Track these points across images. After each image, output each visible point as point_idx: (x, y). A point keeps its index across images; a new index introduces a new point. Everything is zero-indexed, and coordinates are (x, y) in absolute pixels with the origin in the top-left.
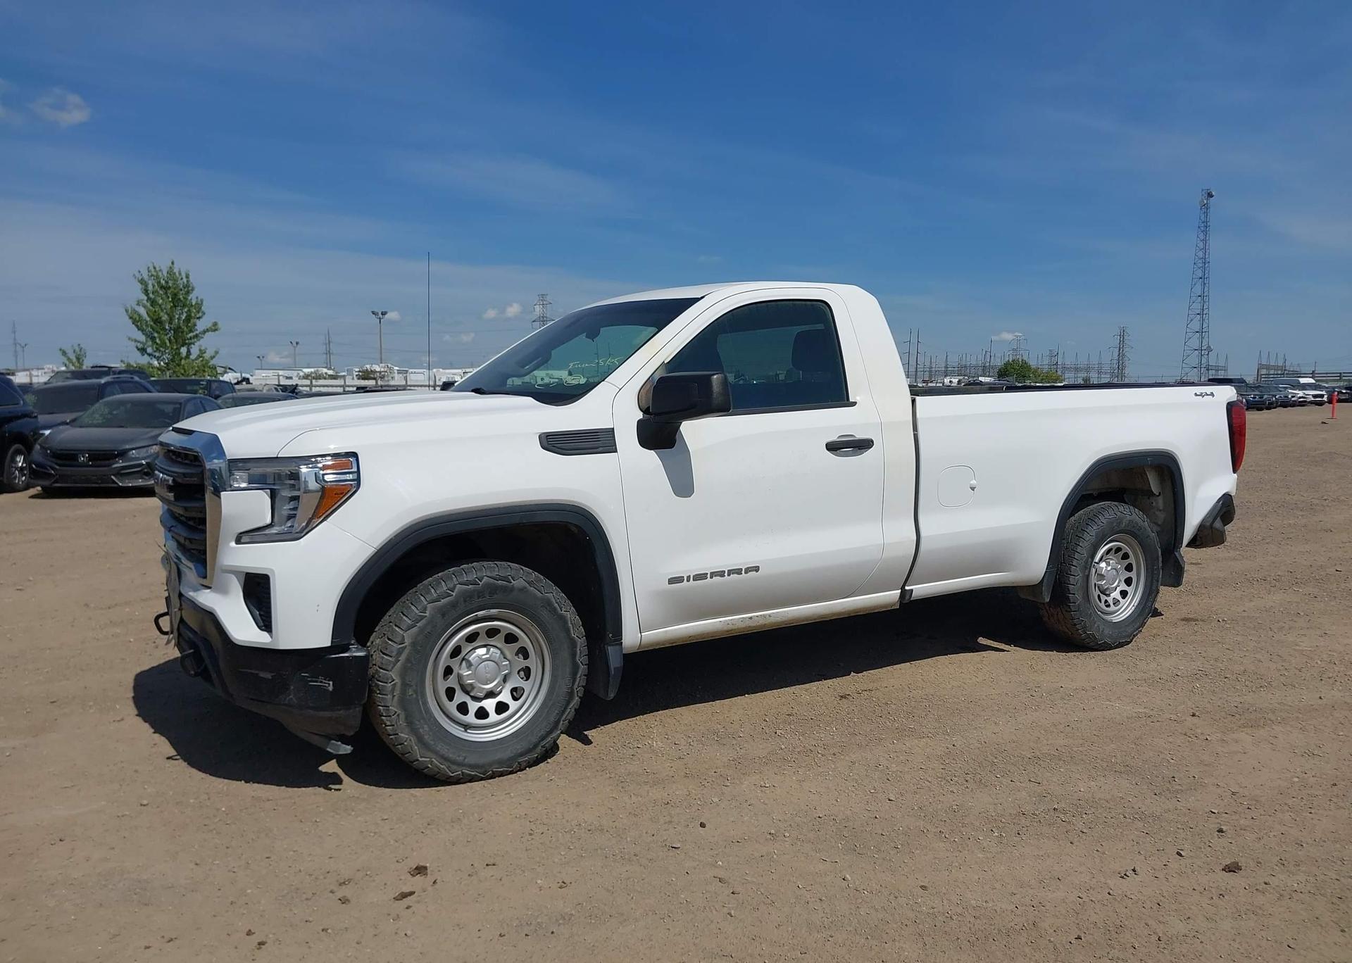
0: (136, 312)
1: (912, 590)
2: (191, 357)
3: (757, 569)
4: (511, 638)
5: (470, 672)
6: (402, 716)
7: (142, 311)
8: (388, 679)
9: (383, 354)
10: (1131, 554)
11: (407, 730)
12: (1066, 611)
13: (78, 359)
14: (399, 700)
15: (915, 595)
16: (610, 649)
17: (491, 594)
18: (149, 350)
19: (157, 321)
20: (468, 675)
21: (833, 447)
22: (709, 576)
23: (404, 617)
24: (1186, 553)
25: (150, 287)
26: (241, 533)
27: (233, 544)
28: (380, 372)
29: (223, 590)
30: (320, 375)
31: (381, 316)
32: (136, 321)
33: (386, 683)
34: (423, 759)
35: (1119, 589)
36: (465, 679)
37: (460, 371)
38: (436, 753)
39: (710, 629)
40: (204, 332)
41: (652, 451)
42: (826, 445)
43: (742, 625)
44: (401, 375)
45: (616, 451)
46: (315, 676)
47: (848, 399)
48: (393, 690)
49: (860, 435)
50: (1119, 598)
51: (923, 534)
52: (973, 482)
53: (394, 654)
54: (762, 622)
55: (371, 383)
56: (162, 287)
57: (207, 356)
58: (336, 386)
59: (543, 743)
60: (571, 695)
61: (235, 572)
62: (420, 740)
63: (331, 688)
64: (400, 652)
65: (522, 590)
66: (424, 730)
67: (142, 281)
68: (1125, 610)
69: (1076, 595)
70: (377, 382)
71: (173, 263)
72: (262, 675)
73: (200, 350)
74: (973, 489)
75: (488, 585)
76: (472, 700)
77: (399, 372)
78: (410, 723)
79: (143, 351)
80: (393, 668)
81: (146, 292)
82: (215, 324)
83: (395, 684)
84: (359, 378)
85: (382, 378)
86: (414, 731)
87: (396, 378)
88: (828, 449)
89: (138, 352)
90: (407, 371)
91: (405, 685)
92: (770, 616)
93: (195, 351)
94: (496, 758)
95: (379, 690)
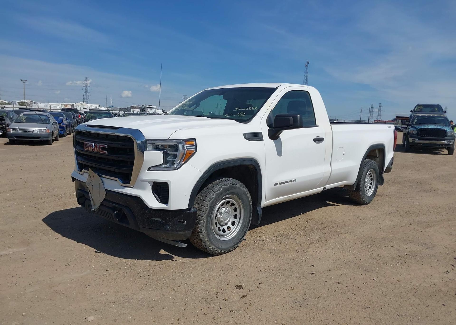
1: (326, 187)
3: (295, 180)
4: (233, 204)
5: (222, 216)
6: (206, 233)
8: (202, 220)
9: (25, 96)
10: (373, 175)
11: (207, 237)
12: (358, 193)
14: (205, 227)
15: (327, 188)
16: (258, 208)
17: (231, 189)
20: (221, 218)
22: (284, 183)
23: (207, 197)
24: (384, 175)
26: (150, 167)
27: (147, 171)
28: (28, 103)
29: (143, 188)
30: (3, 103)
31: (25, 82)
33: (202, 221)
34: (210, 247)
35: (369, 186)
36: (220, 219)
37: (60, 104)
39: (280, 200)
41: (272, 140)
42: (314, 139)
43: (287, 199)
44: (36, 104)
45: (263, 140)
46: (180, 219)
47: (316, 124)
48: (204, 224)
49: (321, 137)
50: (369, 189)
51: (332, 169)
52: (344, 153)
53: (204, 211)
55: (24, 107)
58: (10, 108)
61: (149, 181)
62: (210, 241)
63: (185, 223)
64: (206, 209)
65: (239, 188)
66: (212, 237)
68: (370, 193)
69: (361, 188)
70: (27, 107)
72: (157, 219)
74: (344, 155)
75: (230, 186)
76: (221, 226)
77: (35, 103)
78: (208, 235)
80: (204, 216)
83: (205, 221)
84: (20, 105)
85: (29, 105)
86: (209, 238)
87: (34, 106)
88: (314, 141)
90: (38, 103)
91: (207, 221)
92: (294, 196)
94: (229, 246)
95: (199, 223)
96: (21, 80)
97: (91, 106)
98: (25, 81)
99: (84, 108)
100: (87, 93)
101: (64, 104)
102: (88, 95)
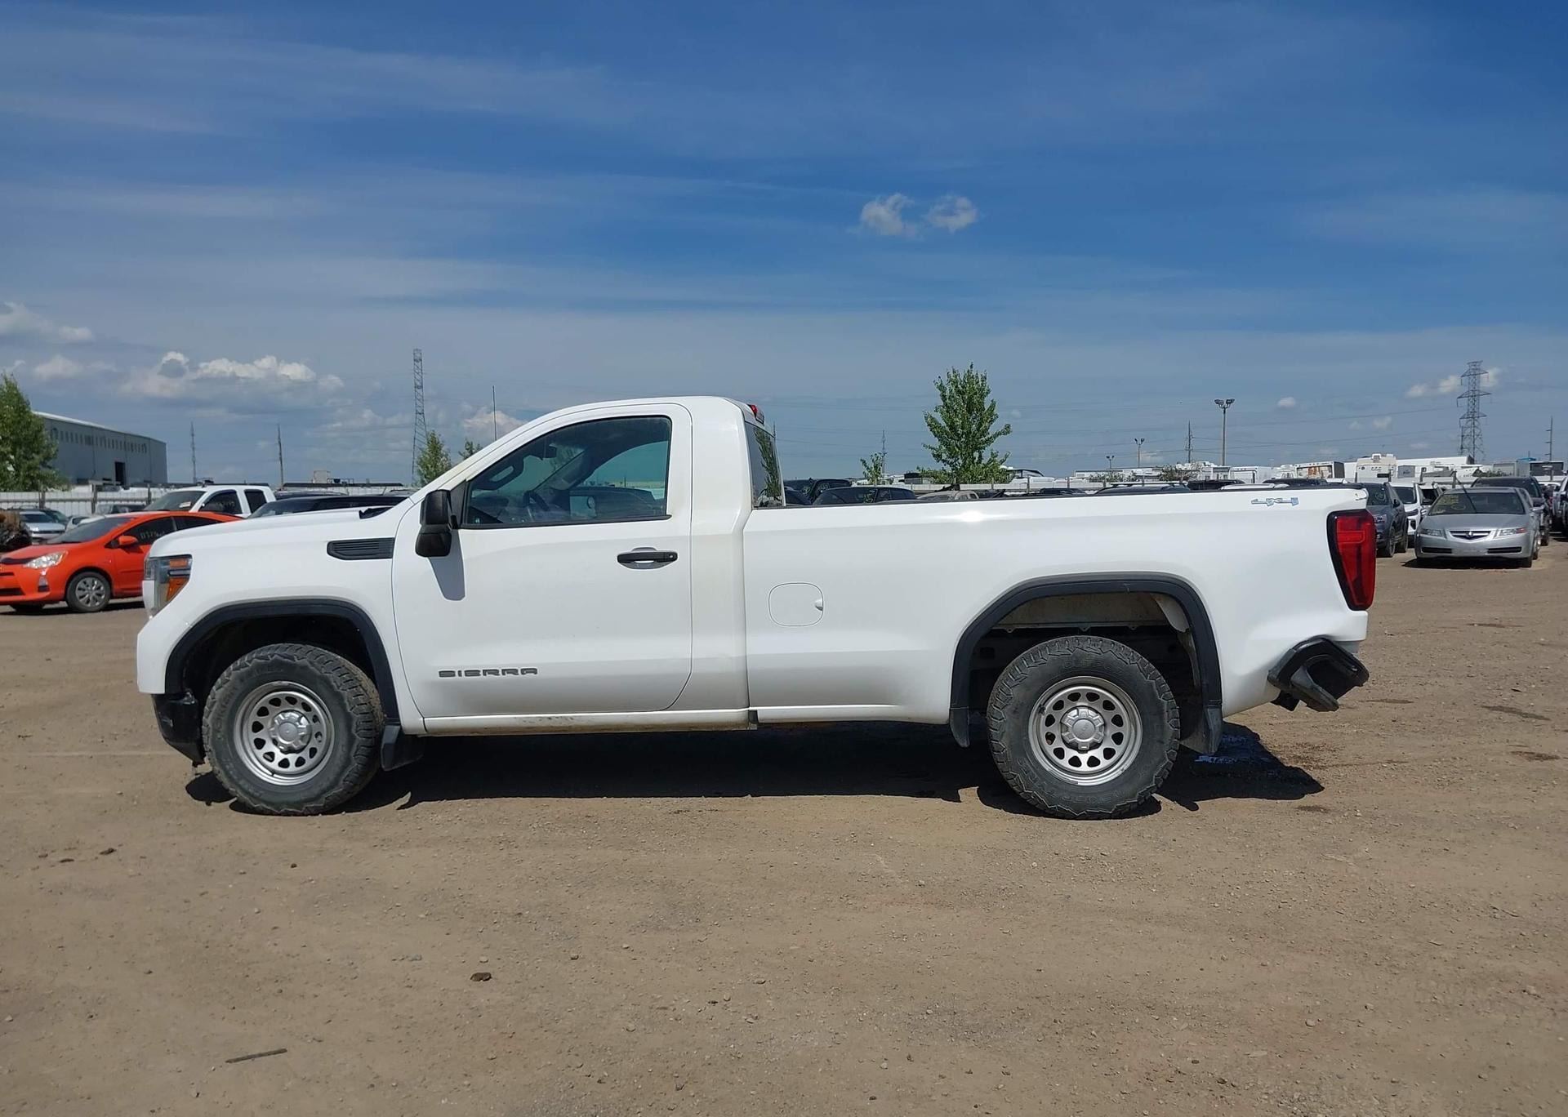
0: (932, 419)
1: (755, 712)
2: (983, 462)
3: (535, 671)
4: (306, 707)
7: (938, 417)
10: (1115, 703)
13: (876, 467)
15: (764, 718)
16: (388, 727)
17: (279, 669)
18: (944, 457)
19: (952, 427)
21: (625, 559)
22: (481, 672)
25: (947, 393)
32: (933, 425)
38: (239, 786)
40: (998, 434)
42: (618, 557)
43: (518, 723)
45: (392, 557)
46: (163, 715)
47: (665, 512)
48: (208, 732)
49: (660, 548)
52: (820, 601)
54: (565, 724)
56: (959, 392)
57: (998, 459)
59: (326, 796)
60: (348, 761)
63: (171, 725)
66: (230, 766)
67: (941, 388)
71: (971, 367)
73: (992, 454)
74: (821, 609)
75: (277, 662)
78: (219, 760)
79: (938, 457)
81: (944, 397)
82: (1008, 427)
86: (222, 766)
88: (619, 561)
89: (933, 459)
91: (215, 730)
92: (572, 718)
93: (986, 455)
96: (1217, 402)
97: (1432, 463)
98: (1230, 402)
99: (1383, 472)
100: (1472, 415)
101: (1308, 465)
102: (1476, 423)
